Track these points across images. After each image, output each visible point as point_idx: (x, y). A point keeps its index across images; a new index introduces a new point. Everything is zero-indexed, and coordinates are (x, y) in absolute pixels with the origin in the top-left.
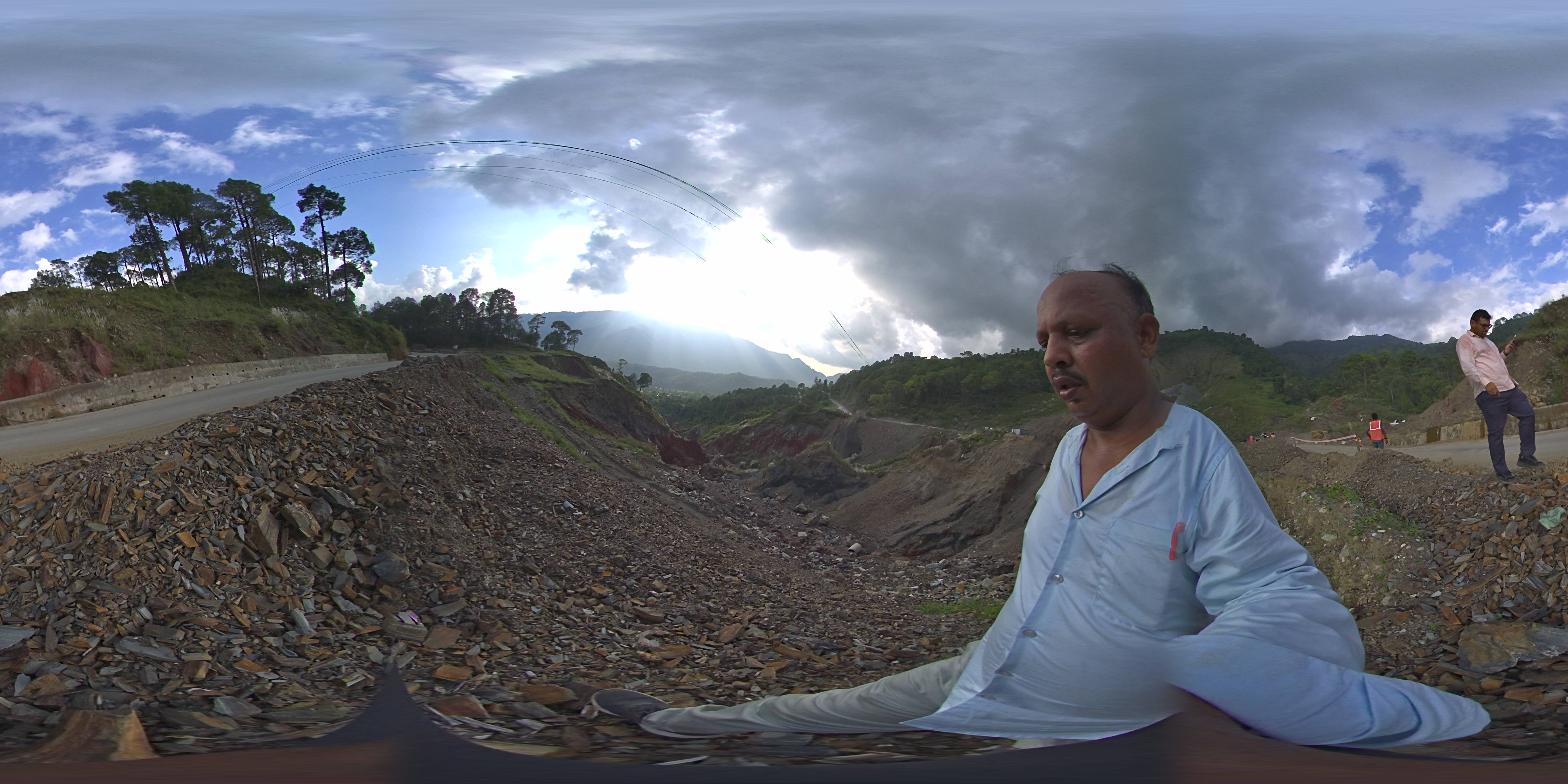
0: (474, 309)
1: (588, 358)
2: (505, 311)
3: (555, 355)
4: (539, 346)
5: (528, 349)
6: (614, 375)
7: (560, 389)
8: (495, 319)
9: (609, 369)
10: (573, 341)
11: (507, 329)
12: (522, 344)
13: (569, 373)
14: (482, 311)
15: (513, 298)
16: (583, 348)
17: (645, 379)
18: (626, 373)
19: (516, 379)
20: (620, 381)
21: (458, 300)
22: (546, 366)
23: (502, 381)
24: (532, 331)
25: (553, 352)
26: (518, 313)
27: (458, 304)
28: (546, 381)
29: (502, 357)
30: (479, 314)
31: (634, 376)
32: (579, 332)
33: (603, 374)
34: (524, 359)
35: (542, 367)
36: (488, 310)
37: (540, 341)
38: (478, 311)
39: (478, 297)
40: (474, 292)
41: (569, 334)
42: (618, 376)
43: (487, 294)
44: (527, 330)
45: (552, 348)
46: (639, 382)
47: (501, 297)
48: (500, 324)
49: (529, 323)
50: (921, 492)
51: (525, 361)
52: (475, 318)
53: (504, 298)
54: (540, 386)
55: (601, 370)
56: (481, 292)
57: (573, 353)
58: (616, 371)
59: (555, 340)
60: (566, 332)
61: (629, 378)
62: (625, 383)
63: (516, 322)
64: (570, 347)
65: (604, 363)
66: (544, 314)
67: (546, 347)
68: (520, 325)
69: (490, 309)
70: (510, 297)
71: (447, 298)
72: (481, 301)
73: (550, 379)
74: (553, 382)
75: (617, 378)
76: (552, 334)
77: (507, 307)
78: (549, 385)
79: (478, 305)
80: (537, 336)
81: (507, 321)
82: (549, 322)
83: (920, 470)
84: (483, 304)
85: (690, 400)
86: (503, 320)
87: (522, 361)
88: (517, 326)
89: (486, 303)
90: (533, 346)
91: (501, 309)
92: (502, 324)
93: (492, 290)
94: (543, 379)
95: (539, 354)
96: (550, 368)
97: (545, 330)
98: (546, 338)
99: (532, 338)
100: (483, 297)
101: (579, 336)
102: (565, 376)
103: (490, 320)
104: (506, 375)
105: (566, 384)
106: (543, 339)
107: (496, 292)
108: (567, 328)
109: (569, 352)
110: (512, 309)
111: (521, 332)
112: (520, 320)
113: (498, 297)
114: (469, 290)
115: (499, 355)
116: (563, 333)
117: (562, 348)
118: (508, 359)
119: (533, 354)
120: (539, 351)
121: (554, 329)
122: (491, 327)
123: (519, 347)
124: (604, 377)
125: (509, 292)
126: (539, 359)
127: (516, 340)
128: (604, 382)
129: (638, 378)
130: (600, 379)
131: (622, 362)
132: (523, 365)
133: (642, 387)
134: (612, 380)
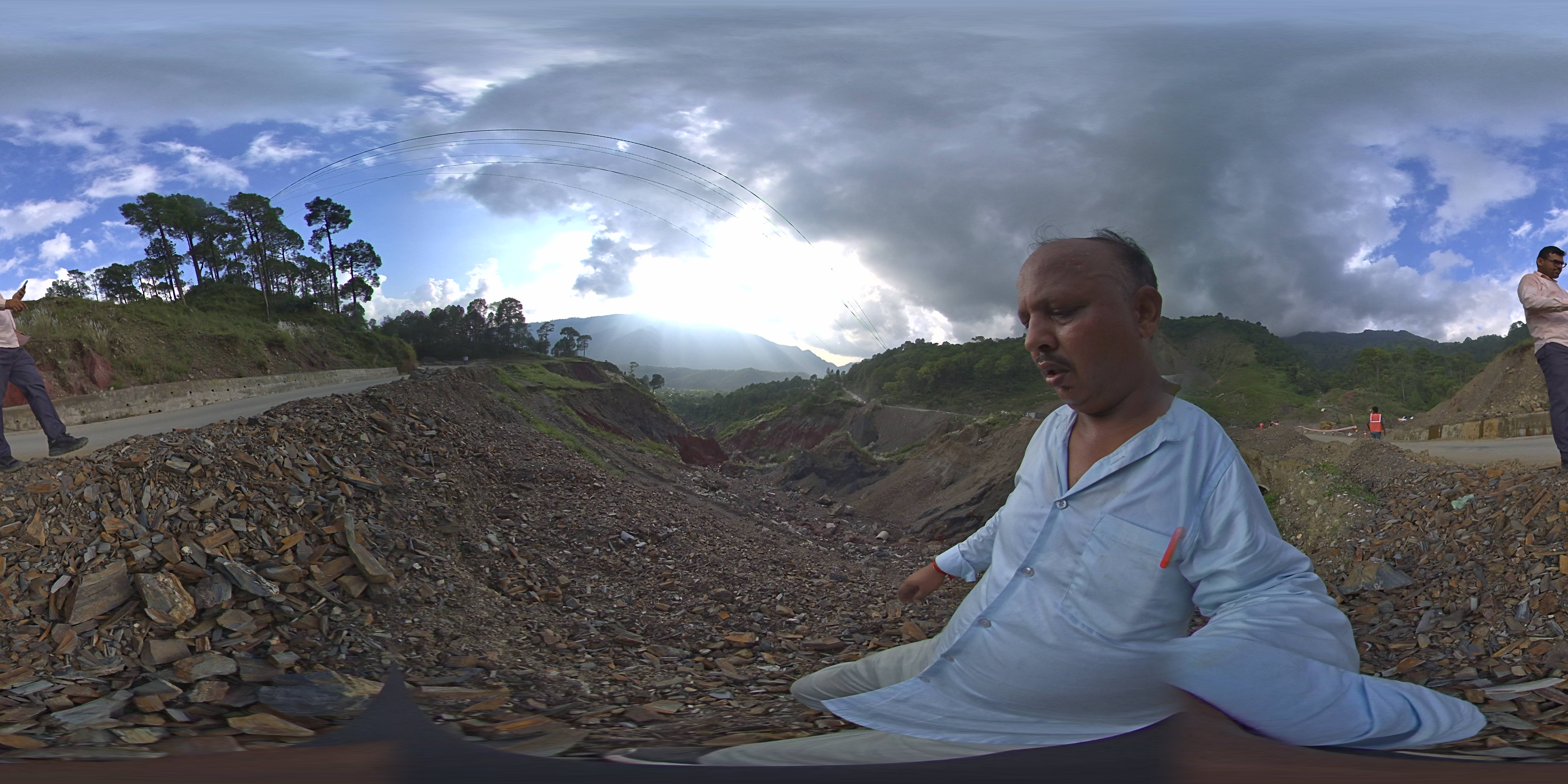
0: (483, 319)
1: (599, 362)
2: (514, 321)
3: (566, 362)
4: (549, 354)
6: (626, 378)
7: (573, 395)
8: (504, 329)
9: (620, 373)
10: (584, 347)
11: (517, 339)
12: (532, 353)
13: (581, 380)
14: (491, 321)
15: (521, 307)
16: (594, 353)
17: (657, 380)
18: (638, 376)
19: (529, 388)
20: (633, 383)
21: (466, 312)
22: (558, 373)
23: (515, 390)
24: (541, 339)
25: (563, 359)
26: (527, 322)
27: (466, 316)
28: (559, 389)
29: (513, 367)
30: (488, 324)
31: (646, 377)
32: (588, 337)
33: (616, 378)
34: (535, 367)
35: (554, 375)
37: (550, 349)
38: (487, 322)
39: (486, 307)
40: (482, 302)
41: (578, 340)
42: (630, 379)
43: (495, 304)
44: (537, 338)
45: (562, 355)
46: (651, 383)
47: (509, 305)
48: (509, 334)
49: (538, 331)
50: (941, 477)
51: (537, 370)
52: (484, 329)
53: (511, 307)
54: (554, 394)
55: (613, 374)
56: (488, 303)
57: (584, 359)
58: (628, 374)
59: (565, 346)
60: (576, 338)
61: (641, 381)
62: (638, 385)
63: (525, 330)
64: (580, 353)
65: (615, 367)
66: (552, 321)
67: (557, 355)
68: (530, 334)
69: (498, 319)
70: (517, 306)
71: (455, 310)
72: (489, 311)
73: (563, 386)
74: (566, 389)
75: (629, 381)
76: (561, 341)
77: (516, 316)
78: (563, 393)
79: (486, 316)
80: (547, 344)
81: (516, 331)
82: (558, 329)
83: (939, 455)
84: (491, 314)
85: (703, 399)
86: (512, 330)
87: (533, 370)
88: (526, 335)
89: (494, 313)
90: (543, 354)
91: (509, 319)
92: (511, 333)
93: (499, 299)
94: (556, 386)
95: (550, 361)
96: (562, 375)
98: (556, 345)
99: (542, 346)
100: (491, 307)
101: (588, 342)
102: (578, 382)
103: (499, 330)
104: (518, 384)
105: (579, 390)
106: (552, 346)
107: (503, 301)
108: (576, 334)
109: (579, 357)
110: (521, 317)
111: (531, 341)
112: (528, 329)
113: (506, 306)
114: (476, 301)
115: (510, 364)
116: (572, 339)
117: (572, 354)
118: (520, 369)
119: (545, 362)
120: (549, 358)
121: (563, 336)
122: (501, 337)
123: (531, 355)
124: (616, 381)
125: (517, 301)
126: (551, 367)
127: (526, 349)
128: (617, 386)
129: (651, 380)
130: (612, 383)
131: (633, 365)
132: (535, 374)
133: (655, 388)
134: (625, 384)
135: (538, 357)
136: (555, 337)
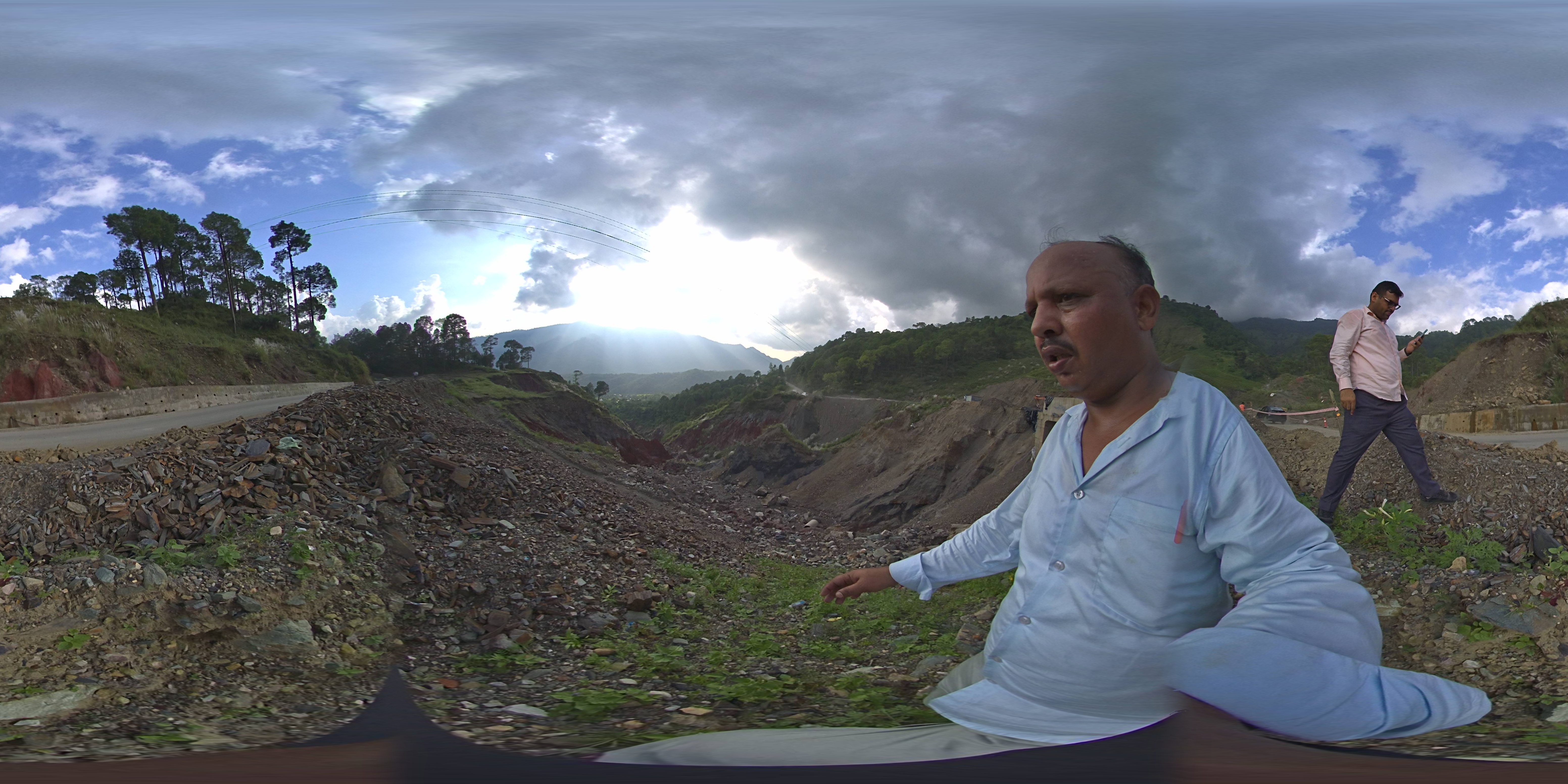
0: (429, 335)
1: (543, 373)
2: (458, 336)
3: (510, 374)
4: (494, 367)
6: (570, 387)
7: (518, 405)
8: (449, 345)
9: (565, 382)
10: (527, 358)
11: (463, 354)
12: (477, 366)
13: (526, 390)
14: (437, 337)
16: (538, 364)
17: (602, 387)
18: (583, 384)
19: (475, 399)
20: (577, 392)
21: (413, 328)
22: (503, 385)
23: (462, 401)
24: (486, 352)
25: (508, 371)
26: (471, 336)
27: (413, 333)
28: (504, 399)
29: (460, 381)
30: (434, 341)
31: (590, 385)
32: (531, 349)
33: (559, 387)
34: (481, 380)
35: (499, 386)
36: (442, 336)
37: (495, 362)
38: (433, 338)
39: (432, 324)
41: (522, 352)
42: (575, 387)
43: (440, 320)
44: (481, 352)
45: (507, 367)
46: (596, 390)
47: (454, 322)
48: (455, 349)
49: (483, 345)
51: (483, 383)
52: (431, 345)
53: (456, 323)
54: (499, 404)
55: (557, 384)
56: (434, 320)
57: (529, 370)
58: (572, 383)
59: (509, 359)
60: (519, 350)
61: (586, 389)
62: (582, 393)
63: (470, 345)
64: (524, 365)
65: (559, 376)
66: (496, 334)
67: (501, 368)
68: (474, 348)
69: (444, 334)
70: (462, 322)
71: (402, 327)
72: (435, 328)
73: (508, 397)
74: (510, 399)
75: (574, 390)
77: (460, 331)
78: (507, 403)
79: (432, 332)
80: (491, 357)
81: (462, 345)
82: (502, 342)
83: (872, 443)
84: (437, 330)
85: (650, 402)
86: (457, 345)
87: (478, 382)
88: (471, 349)
89: (440, 329)
90: (488, 368)
91: (454, 334)
92: (457, 348)
93: (444, 316)
94: (501, 397)
95: (495, 374)
96: (507, 387)
97: (499, 350)
98: (501, 358)
99: (487, 359)
100: (436, 324)
102: (523, 392)
103: (445, 345)
104: (465, 396)
105: (523, 399)
106: (497, 359)
107: (448, 317)
108: (519, 346)
109: (524, 369)
110: (465, 333)
111: (476, 355)
112: (473, 343)
113: (450, 322)
114: (422, 318)
115: (457, 379)
116: (516, 352)
117: (517, 366)
118: (466, 382)
119: (490, 375)
120: (495, 371)
121: (507, 348)
122: (447, 353)
123: (476, 369)
124: (559, 390)
125: (460, 317)
126: (496, 379)
127: (472, 363)
128: (561, 395)
129: (595, 387)
130: (557, 392)
131: (577, 373)
132: (480, 386)
133: (600, 395)
134: (568, 392)
135: (484, 371)
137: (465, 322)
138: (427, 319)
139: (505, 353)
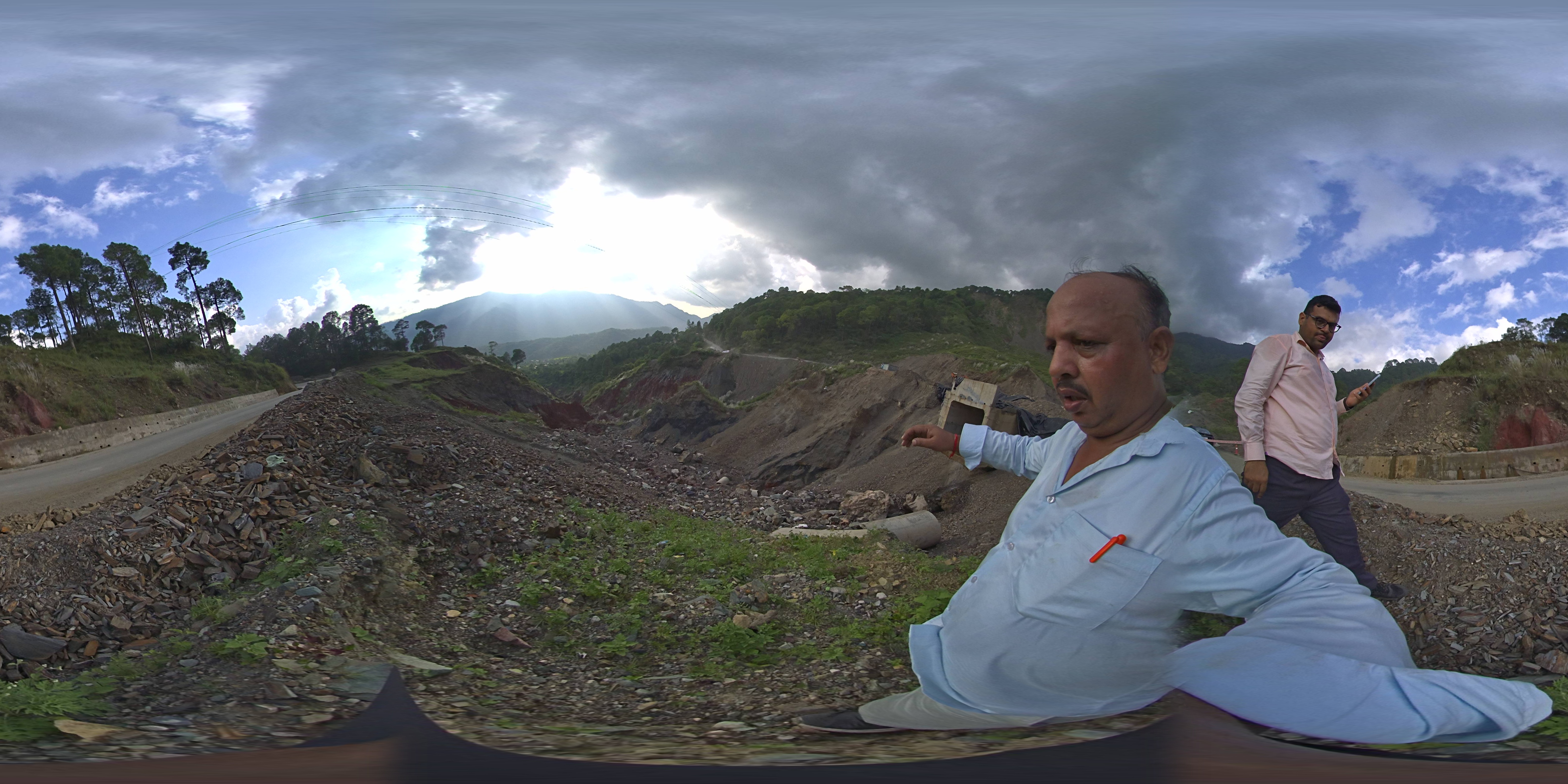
0: (339, 330)
1: (459, 349)
2: (367, 326)
3: (427, 355)
4: (410, 350)
5: (399, 355)
6: (488, 359)
7: (439, 384)
8: (360, 335)
9: (481, 355)
10: (441, 336)
11: (374, 342)
12: (393, 352)
13: (443, 368)
14: (346, 330)
16: (452, 340)
17: (519, 355)
18: (499, 354)
19: (396, 385)
20: (494, 362)
21: (321, 326)
22: (420, 366)
24: (398, 337)
25: (424, 352)
26: (379, 324)
27: (322, 330)
28: (423, 380)
29: (376, 370)
30: (345, 334)
31: (506, 354)
32: (443, 327)
33: (476, 361)
34: (398, 366)
35: (417, 369)
36: (352, 328)
37: (409, 345)
38: (342, 332)
39: (339, 319)
41: (434, 331)
42: (492, 359)
43: (346, 313)
44: (394, 338)
45: (422, 348)
46: (513, 359)
47: (360, 312)
48: (367, 338)
49: (394, 330)
51: (400, 367)
52: (343, 338)
53: (363, 313)
54: (420, 386)
55: (473, 357)
56: (340, 313)
57: (444, 348)
58: (488, 354)
59: (423, 340)
60: (431, 330)
61: (503, 359)
62: (500, 364)
63: (381, 332)
64: (439, 343)
65: (475, 350)
66: (406, 317)
67: (417, 350)
68: (385, 335)
69: (352, 327)
70: (368, 311)
71: (310, 327)
72: (342, 321)
73: (428, 378)
74: (430, 379)
75: (490, 361)
77: (369, 320)
78: (427, 383)
79: (341, 326)
80: (405, 341)
81: (372, 334)
82: (412, 325)
84: (345, 324)
85: (568, 365)
86: (368, 335)
87: (397, 368)
88: (382, 337)
89: (348, 322)
90: (403, 352)
91: (363, 325)
93: (350, 308)
94: (421, 379)
95: (412, 357)
96: (424, 368)
98: (415, 341)
99: (401, 344)
100: (344, 318)
101: (444, 331)
102: (439, 371)
103: (357, 337)
104: (385, 383)
105: (444, 378)
106: (411, 342)
107: (354, 309)
108: (431, 325)
109: (439, 348)
110: (373, 321)
111: (388, 341)
112: (383, 330)
113: (357, 314)
114: (328, 314)
115: (373, 368)
116: (428, 332)
117: (432, 346)
118: (383, 369)
119: (407, 359)
120: (410, 354)
121: (419, 330)
122: (359, 344)
123: (390, 355)
124: (477, 363)
125: (366, 307)
126: (413, 362)
127: (385, 350)
128: (479, 369)
129: (512, 356)
130: (475, 366)
131: (492, 344)
132: (399, 371)
133: (517, 363)
134: (485, 364)
136: (411, 334)
137: (371, 311)
138: (334, 314)
139: (418, 335)
